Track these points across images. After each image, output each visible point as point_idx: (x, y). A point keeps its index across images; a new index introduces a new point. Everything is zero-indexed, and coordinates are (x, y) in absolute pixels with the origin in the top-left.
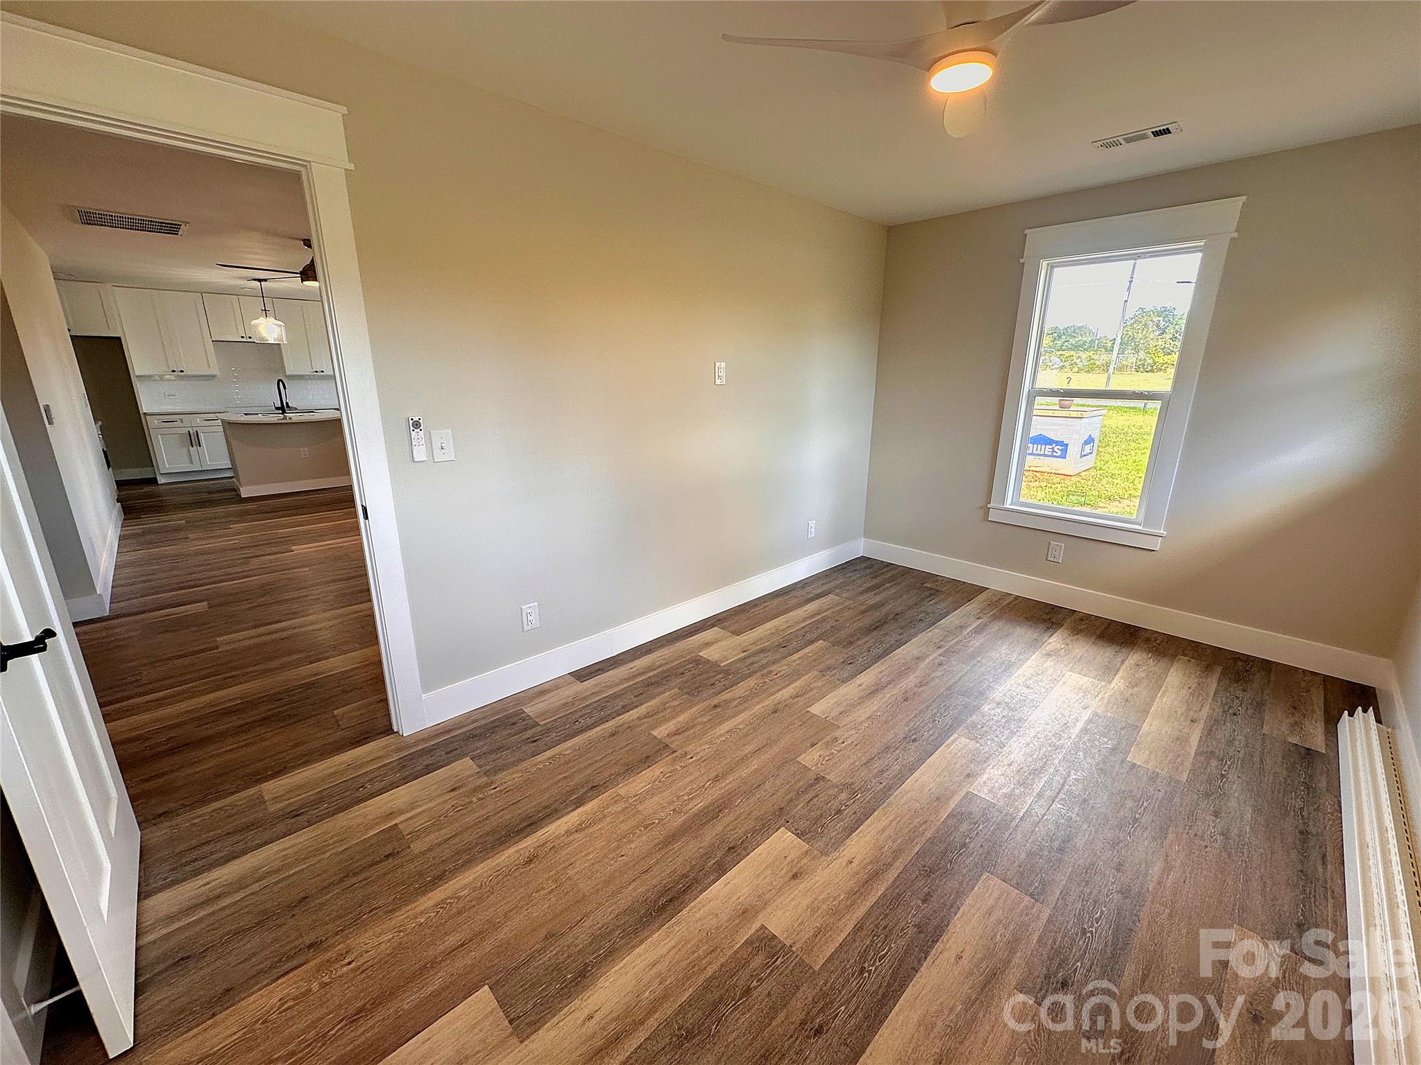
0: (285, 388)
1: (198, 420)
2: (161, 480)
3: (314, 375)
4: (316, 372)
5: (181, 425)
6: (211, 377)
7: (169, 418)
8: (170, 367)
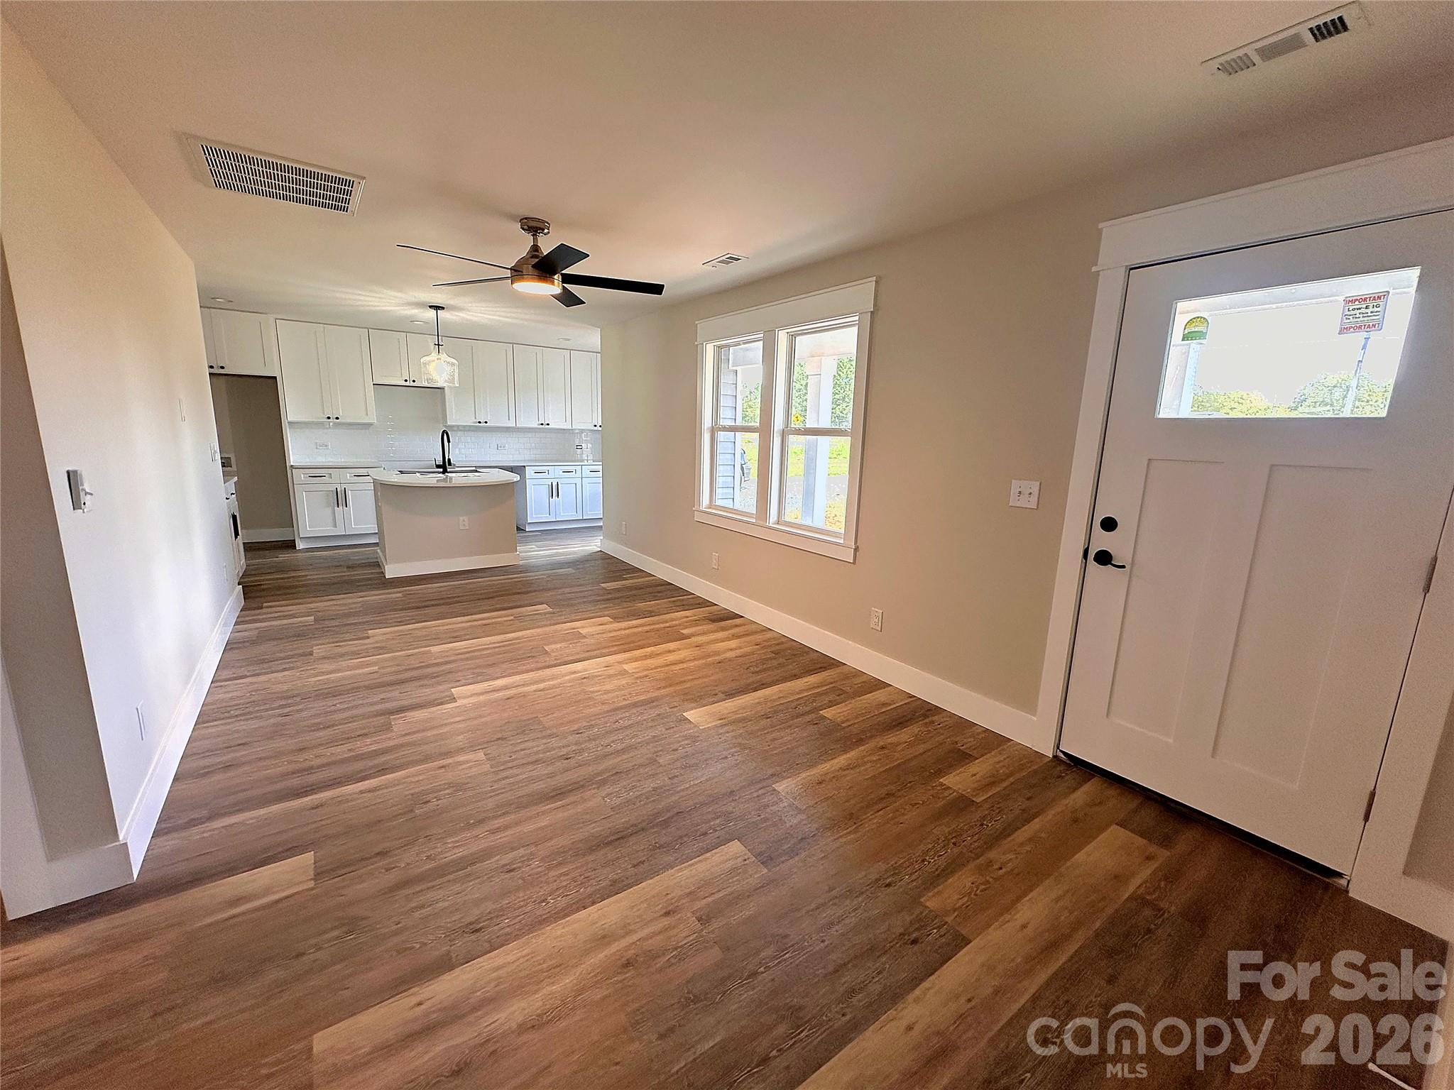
0: (449, 441)
1: (348, 475)
2: (300, 545)
3: (476, 427)
4: (480, 422)
5: (331, 481)
6: (367, 426)
7: (317, 473)
8: (325, 413)
